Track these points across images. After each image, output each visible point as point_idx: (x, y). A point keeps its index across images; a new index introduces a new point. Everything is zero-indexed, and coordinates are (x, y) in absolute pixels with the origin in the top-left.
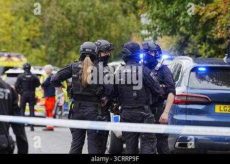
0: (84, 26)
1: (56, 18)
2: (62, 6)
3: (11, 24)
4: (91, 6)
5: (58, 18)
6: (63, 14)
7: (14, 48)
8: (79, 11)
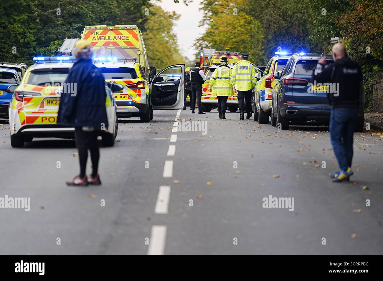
0: (299, 27)
1: (273, 19)
2: (279, 8)
3: (249, 23)
4: (305, 9)
5: (275, 19)
6: (280, 15)
7: (253, 47)
8: (294, 13)
